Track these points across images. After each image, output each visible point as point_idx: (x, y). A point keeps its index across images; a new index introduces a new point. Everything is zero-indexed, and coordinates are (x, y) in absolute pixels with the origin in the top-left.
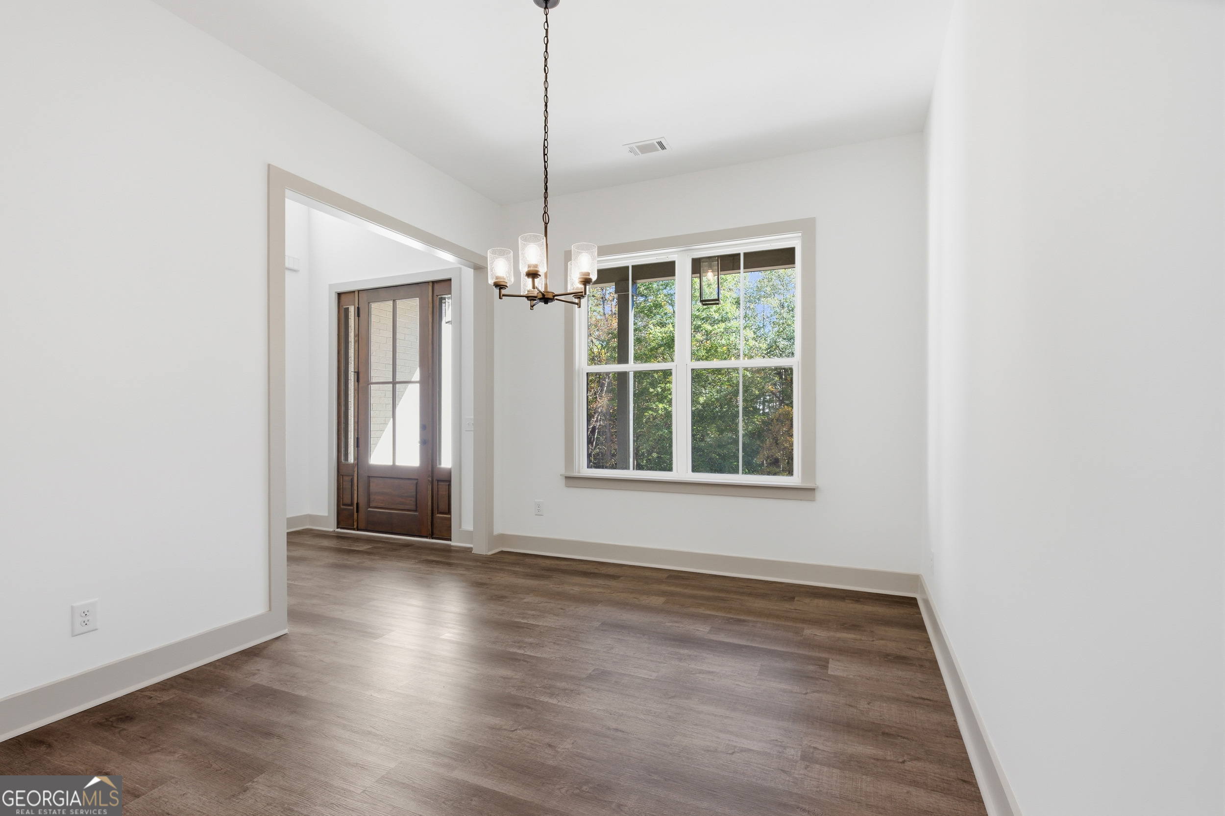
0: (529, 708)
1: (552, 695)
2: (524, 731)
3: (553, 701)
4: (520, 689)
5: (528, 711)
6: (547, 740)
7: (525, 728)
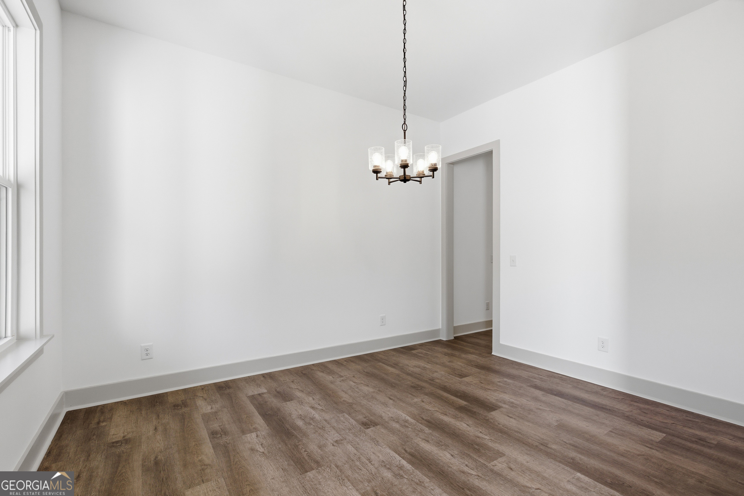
0: (423, 419)
1: (406, 421)
2: (431, 409)
3: (408, 418)
4: (421, 430)
5: (424, 417)
6: (423, 403)
7: (430, 410)
